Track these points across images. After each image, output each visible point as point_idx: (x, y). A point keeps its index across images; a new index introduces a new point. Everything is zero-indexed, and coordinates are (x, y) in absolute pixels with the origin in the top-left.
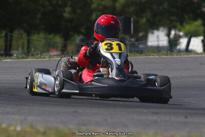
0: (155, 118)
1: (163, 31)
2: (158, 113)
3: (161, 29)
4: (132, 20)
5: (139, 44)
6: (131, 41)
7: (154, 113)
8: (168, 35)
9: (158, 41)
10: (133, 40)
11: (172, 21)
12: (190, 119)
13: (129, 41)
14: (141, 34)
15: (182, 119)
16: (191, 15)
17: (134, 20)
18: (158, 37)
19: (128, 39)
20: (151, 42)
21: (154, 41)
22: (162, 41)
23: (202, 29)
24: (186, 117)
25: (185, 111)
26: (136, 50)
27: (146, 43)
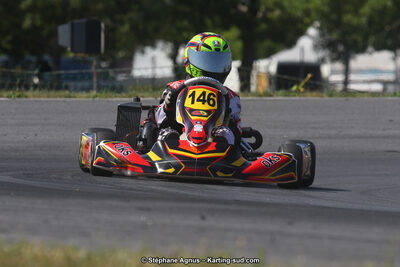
0: (143, 218)
1: (162, 49)
2: (149, 210)
3: (160, 44)
4: (103, 25)
5: (117, 73)
6: (100, 67)
7: (141, 209)
8: (174, 56)
9: (154, 68)
10: (104, 65)
11: (180, 30)
12: (210, 222)
13: (96, 68)
14: (121, 54)
15: (194, 221)
16: (217, 19)
17: (106, 26)
18: (153, 60)
19: (95, 63)
20: (139, 69)
21: (146, 69)
22: (161, 68)
23: (239, 45)
24: (203, 218)
25: (201, 205)
26: (111, 85)
27: (130, 71)
